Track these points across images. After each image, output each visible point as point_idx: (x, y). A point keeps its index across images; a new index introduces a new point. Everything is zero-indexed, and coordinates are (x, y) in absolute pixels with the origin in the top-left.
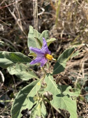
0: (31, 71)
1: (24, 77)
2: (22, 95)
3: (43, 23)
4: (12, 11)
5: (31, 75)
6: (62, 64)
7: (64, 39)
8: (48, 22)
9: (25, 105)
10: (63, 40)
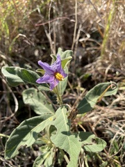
0: (49, 103)
1: (38, 110)
2: (25, 126)
3: (86, 52)
4: (48, 32)
5: (48, 110)
6: (90, 102)
7: (109, 76)
8: (93, 52)
9: (26, 141)
10: (107, 77)
